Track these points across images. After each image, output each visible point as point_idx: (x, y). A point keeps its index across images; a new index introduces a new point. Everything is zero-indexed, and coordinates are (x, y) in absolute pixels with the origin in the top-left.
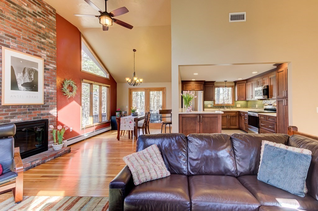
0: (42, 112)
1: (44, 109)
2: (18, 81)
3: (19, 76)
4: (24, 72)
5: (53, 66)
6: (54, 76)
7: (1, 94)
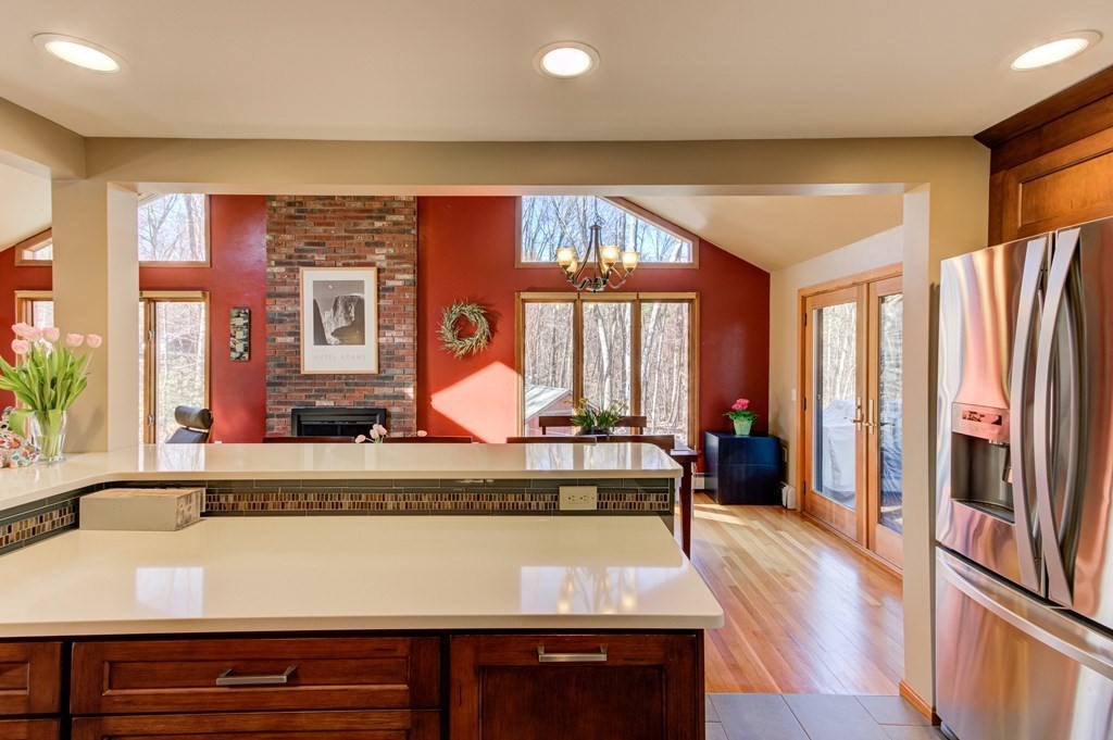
1: (383, 385)
2: (326, 327)
3: (326, 316)
4: (335, 307)
5: (403, 278)
6: (407, 301)
7: (298, 353)
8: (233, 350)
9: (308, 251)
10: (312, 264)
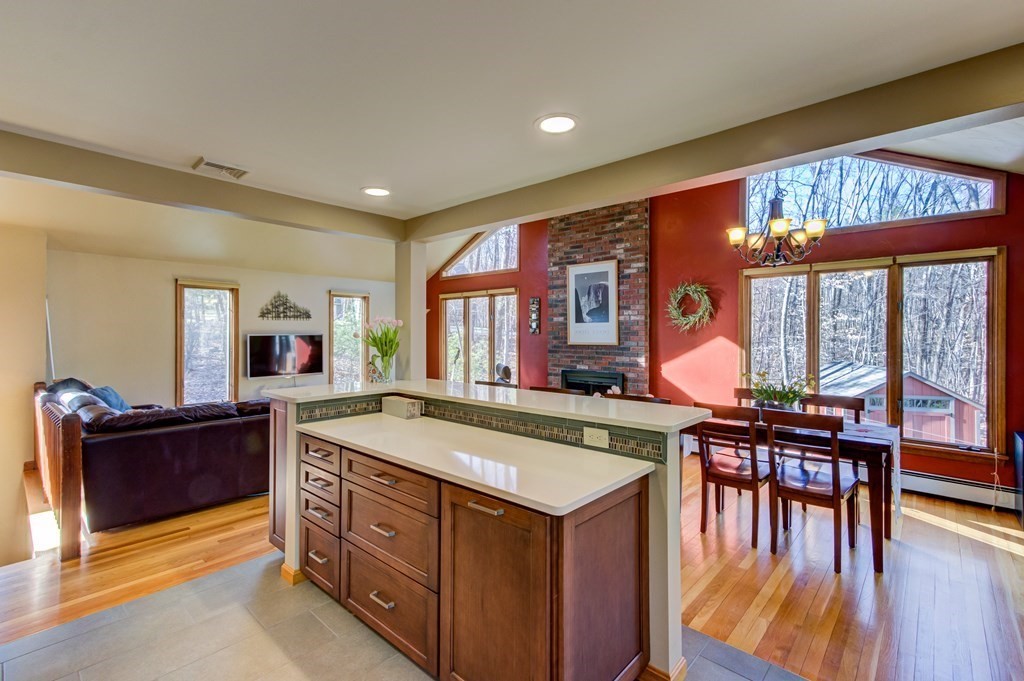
0: (619, 359)
1: (622, 355)
2: (583, 308)
3: (583, 301)
4: (589, 294)
5: (637, 267)
6: (640, 286)
7: (566, 329)
8: (531, 327)
9: (572, 253)
10: (574, 263)
